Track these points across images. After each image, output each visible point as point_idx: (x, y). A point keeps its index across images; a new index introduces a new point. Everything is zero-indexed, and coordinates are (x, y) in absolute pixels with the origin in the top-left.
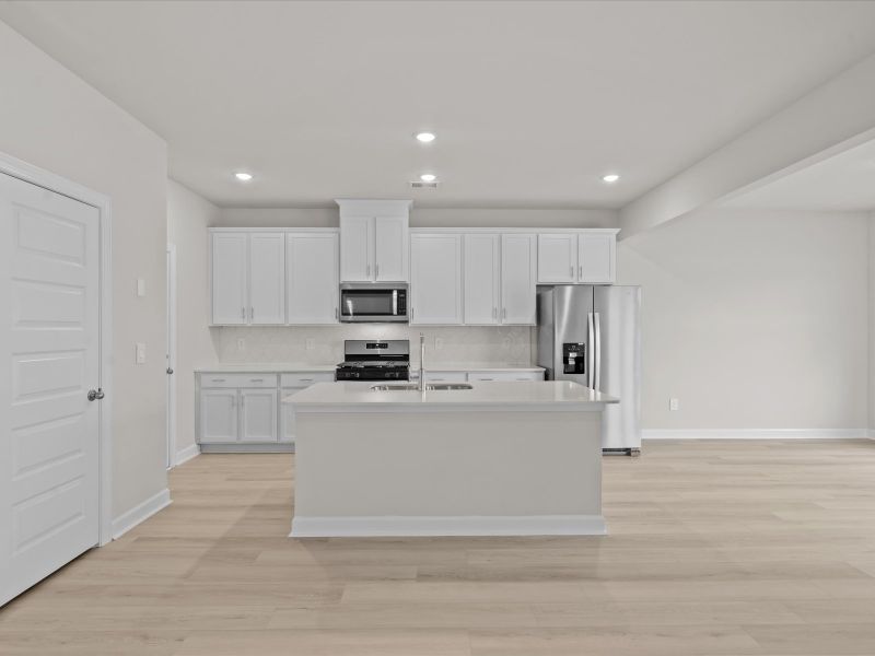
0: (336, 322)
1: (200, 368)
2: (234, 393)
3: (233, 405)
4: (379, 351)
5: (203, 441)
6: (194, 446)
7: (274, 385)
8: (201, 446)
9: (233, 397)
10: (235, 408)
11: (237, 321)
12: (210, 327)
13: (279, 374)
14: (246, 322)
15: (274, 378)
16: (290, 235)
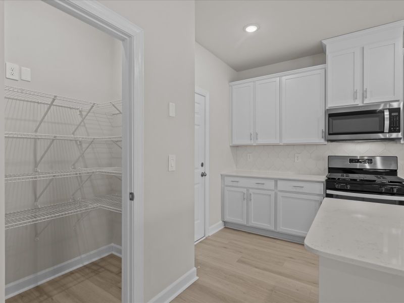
0: (323, 141)
1: (224, 173)
2: (245, 191)
3: (244, 199)
4: (358, 166)
5: (225, 220)
6: (221, 222)
7: (273, 188)
8: (225, 223)
9: (244, 194)
10: (245, 201)
11: (247, 142)
12: (231, 146)
13: (276, 180)
14: (252, 143)
15: (273, 183)
16: (284, 78)
